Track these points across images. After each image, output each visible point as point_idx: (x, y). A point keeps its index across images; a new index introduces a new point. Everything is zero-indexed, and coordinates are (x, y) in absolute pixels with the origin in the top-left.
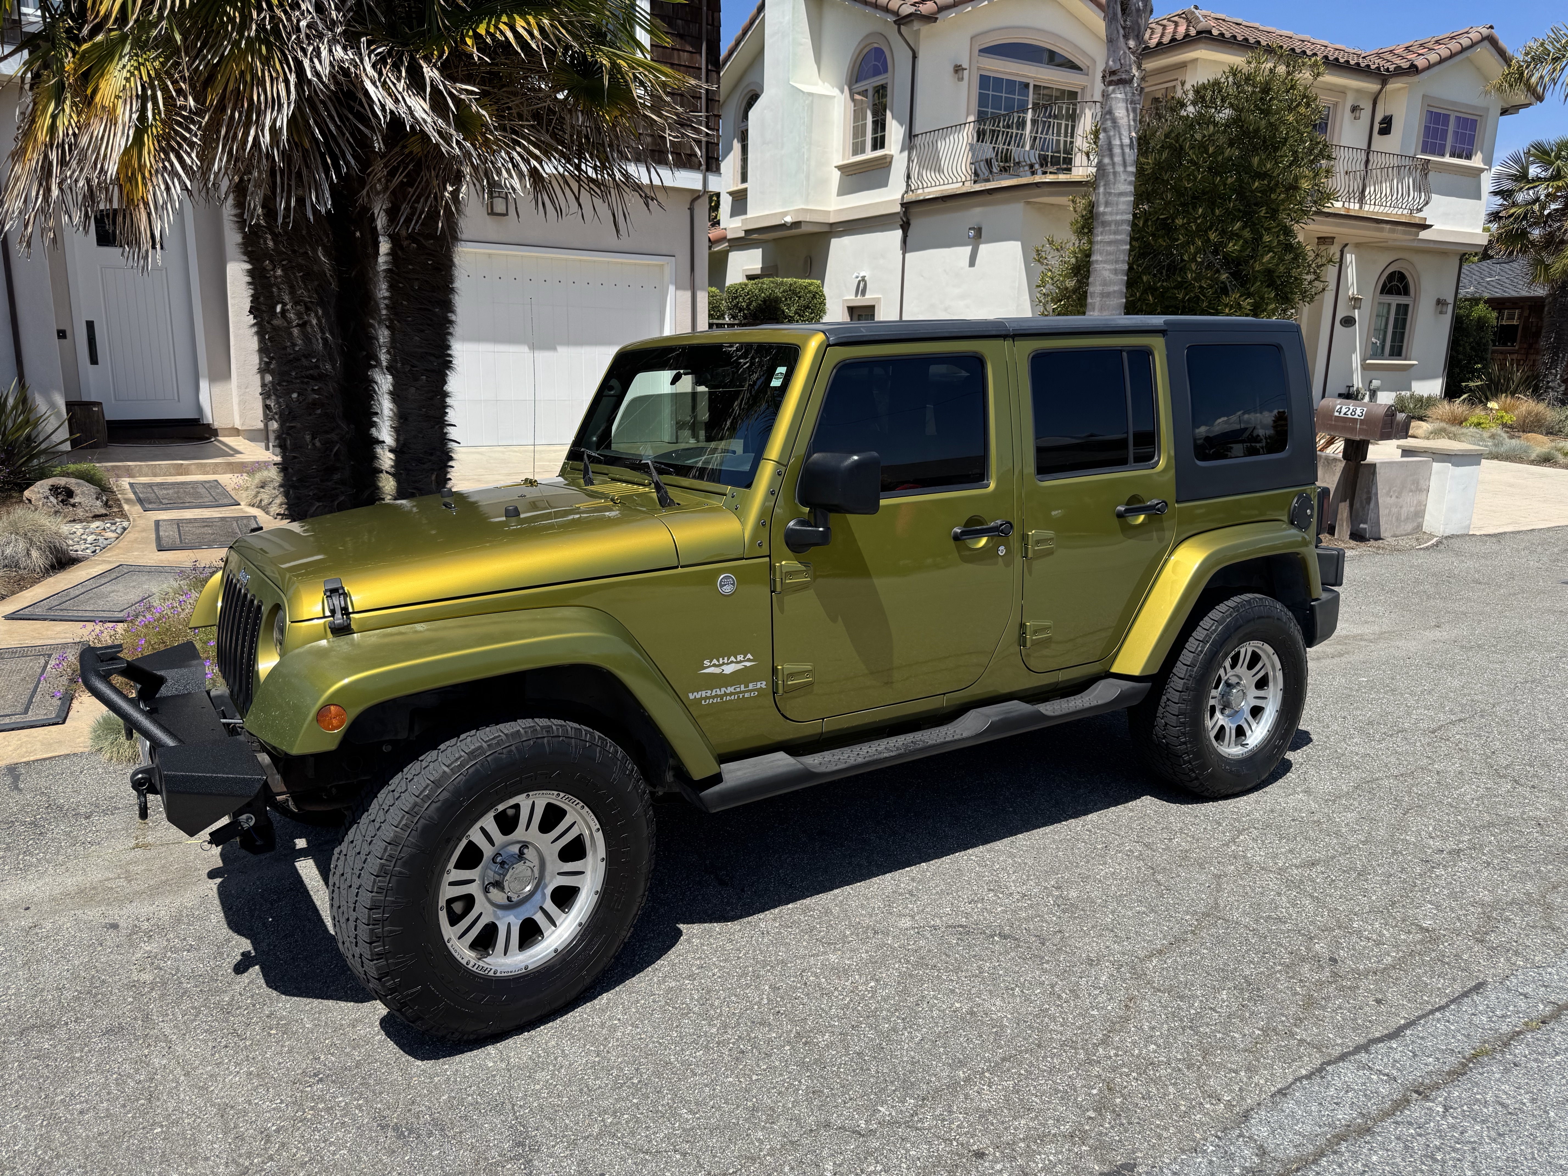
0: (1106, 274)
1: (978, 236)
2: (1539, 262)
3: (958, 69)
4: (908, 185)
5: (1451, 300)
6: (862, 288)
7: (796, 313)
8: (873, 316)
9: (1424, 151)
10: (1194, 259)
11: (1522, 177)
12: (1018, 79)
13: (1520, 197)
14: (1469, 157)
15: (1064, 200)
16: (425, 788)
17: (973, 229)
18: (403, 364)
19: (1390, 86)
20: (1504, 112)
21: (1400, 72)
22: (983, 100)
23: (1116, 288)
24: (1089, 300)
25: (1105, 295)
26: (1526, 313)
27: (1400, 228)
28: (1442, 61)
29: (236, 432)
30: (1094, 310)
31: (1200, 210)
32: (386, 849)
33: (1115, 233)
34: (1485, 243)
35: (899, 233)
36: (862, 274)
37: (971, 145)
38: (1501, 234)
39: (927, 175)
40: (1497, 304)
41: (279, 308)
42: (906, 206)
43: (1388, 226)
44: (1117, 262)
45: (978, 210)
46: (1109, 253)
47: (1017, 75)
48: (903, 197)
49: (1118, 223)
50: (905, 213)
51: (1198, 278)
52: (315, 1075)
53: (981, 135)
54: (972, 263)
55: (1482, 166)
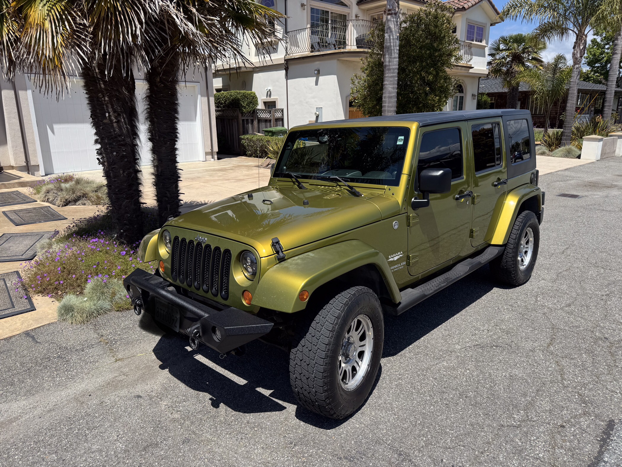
0: (390, 89)
1: (318, 73)
2: (505, 79)
3: (303, 5)
4: (287, 52)
5: (476, 94)
6: (269, 94)
7: (247, 105)
8: (275, 106)
9: (467, 40)
10: (416, 82)
11: (498, 49)
12: (320, 9)
13: (498, 57)
14: (481, 42)
15: (358, 59)
16: (335, 320)
17: (316, 70)
18: (159, 137)
19: (455, 15)
20: (491, 25)
21: (459, 10)
22: (312, 18)
23: (394, 95)
24: (383, 99)
25: (390, 97)
26: (497, 98)
27: (463, 68)
28: (473, 6)
29: (12, 168)
30: (386, 103)
31: (418, 64)
32: (326, 347)
33: (393, 73)
34: (487, 73)
35: (284, 72)
36: (269, 88)
37: (310, 36)
38: (492, 70)
39: (294, 49)
40: (489, 95)
41: (107, 115)
42: (287, 61)
43: (460, 68)
44: (394, 84)
45: (317, 63)
46: (391, 81)
47: (324, 8)
48: (285, 57)
49: (394, 69)
50: (287, 64)
51: (419, 90)
52: (291, 443)
53: (313, 33)
54: (317, 84)
55: (485, 45)
